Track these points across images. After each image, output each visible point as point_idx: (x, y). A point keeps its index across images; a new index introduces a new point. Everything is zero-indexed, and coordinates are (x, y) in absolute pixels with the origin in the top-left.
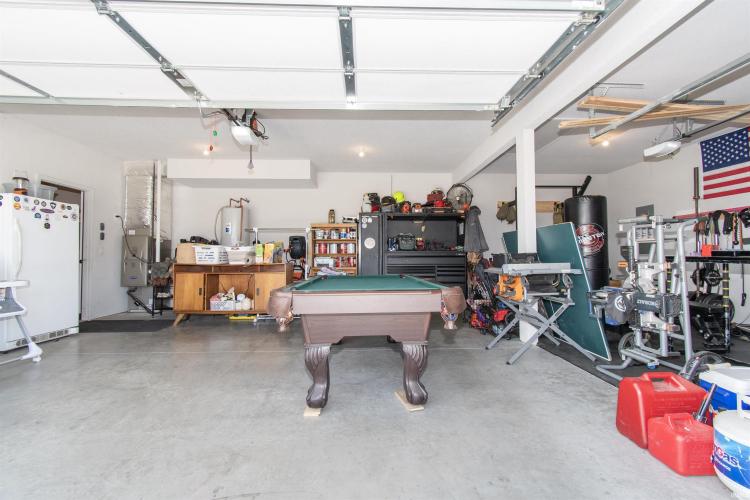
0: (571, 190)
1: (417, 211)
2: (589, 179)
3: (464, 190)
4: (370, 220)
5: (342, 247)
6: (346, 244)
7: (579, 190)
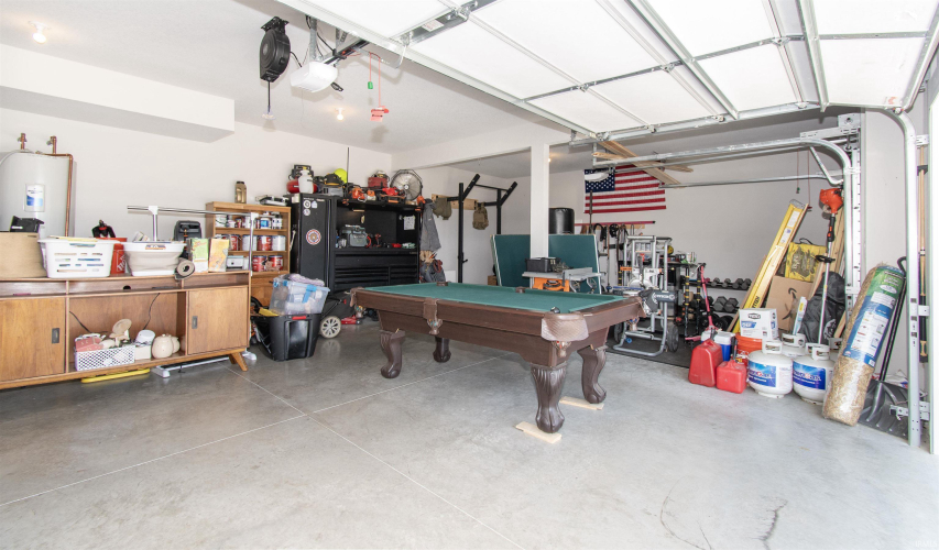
0: (495, 192)
1: (369, 198)
2: (515, 185)
3: (414, 179)
4: (315, 205)
5: (264, 240)
6: (271, 237)
7: (503, 194)
